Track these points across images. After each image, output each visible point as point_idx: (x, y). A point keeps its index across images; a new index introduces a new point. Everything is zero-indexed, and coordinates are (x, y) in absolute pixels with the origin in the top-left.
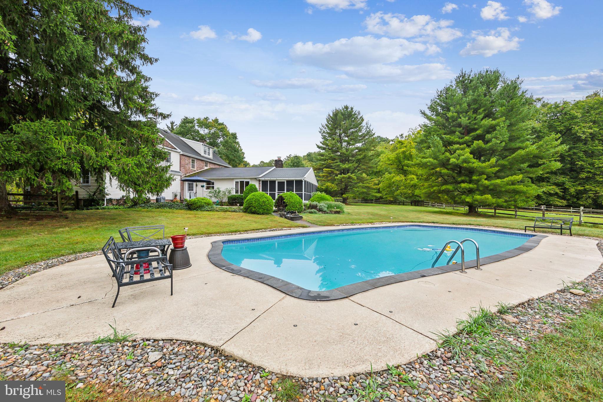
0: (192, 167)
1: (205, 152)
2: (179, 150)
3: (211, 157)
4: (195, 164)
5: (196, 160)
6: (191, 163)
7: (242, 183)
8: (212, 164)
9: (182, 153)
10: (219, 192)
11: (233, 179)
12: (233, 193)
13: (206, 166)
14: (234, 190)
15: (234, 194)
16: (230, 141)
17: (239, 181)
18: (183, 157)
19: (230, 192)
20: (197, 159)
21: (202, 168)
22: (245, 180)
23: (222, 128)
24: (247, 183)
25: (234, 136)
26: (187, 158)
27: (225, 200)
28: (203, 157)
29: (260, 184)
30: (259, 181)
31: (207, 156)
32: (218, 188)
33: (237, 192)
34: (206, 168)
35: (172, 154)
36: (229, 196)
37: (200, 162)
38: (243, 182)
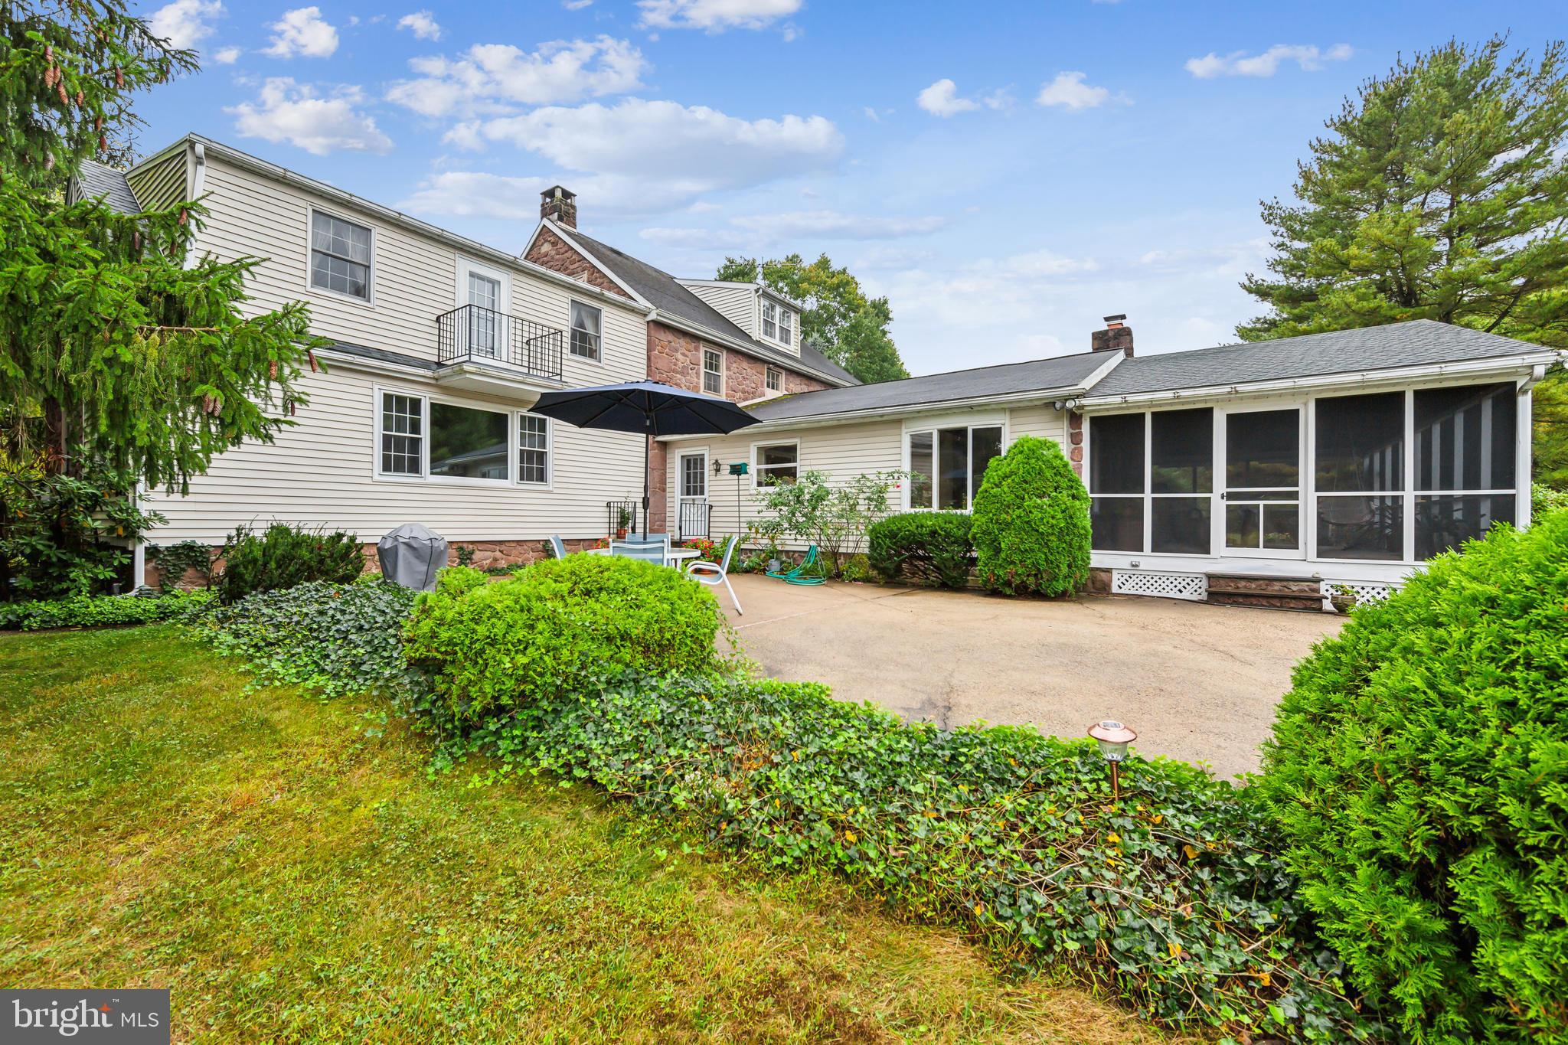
0: (708, 387)
1: (769, 325)
2: (642, 303)
3: (794, 347)
4: (723, 373)
5: (724, 356)
6: (702, 370)
7: (953, 439)
8: (798, 380)
9: (652, 316)
10: (818, 499)
11: (895, 422)
12: (900, 503)
13: (773, 386)
14: (906, 484)
15: (906, 508)
16: (866, 322)
17: (932, 428)
18: (665, 337)
19: (879, 499)
20: (731, 351)
21: (754, 395)
22: (972, 423)
23: (841, 286)
24: (988, 440)
25: (881, 311)
26: (681, 343)
27: (856, 542)
28: (758, 343)
29: (1076, 439)
30: (1075, 418)
31: (775, 342)
32: (813, 478)
33: (920, 495)
34: (771, 394)
35: (603, 314)
36: (879, 518)
37: (745, 364)
38: (962, 432)
